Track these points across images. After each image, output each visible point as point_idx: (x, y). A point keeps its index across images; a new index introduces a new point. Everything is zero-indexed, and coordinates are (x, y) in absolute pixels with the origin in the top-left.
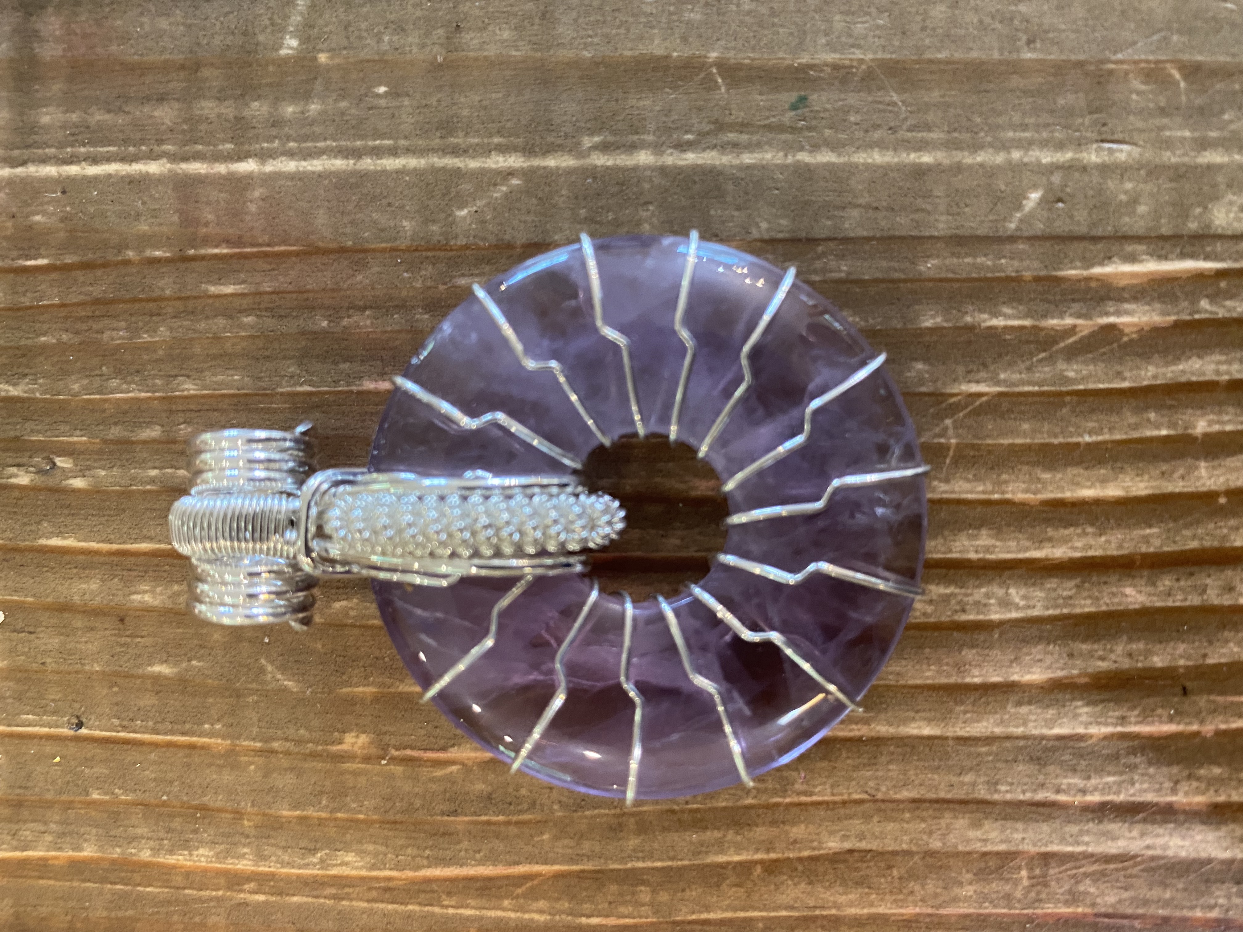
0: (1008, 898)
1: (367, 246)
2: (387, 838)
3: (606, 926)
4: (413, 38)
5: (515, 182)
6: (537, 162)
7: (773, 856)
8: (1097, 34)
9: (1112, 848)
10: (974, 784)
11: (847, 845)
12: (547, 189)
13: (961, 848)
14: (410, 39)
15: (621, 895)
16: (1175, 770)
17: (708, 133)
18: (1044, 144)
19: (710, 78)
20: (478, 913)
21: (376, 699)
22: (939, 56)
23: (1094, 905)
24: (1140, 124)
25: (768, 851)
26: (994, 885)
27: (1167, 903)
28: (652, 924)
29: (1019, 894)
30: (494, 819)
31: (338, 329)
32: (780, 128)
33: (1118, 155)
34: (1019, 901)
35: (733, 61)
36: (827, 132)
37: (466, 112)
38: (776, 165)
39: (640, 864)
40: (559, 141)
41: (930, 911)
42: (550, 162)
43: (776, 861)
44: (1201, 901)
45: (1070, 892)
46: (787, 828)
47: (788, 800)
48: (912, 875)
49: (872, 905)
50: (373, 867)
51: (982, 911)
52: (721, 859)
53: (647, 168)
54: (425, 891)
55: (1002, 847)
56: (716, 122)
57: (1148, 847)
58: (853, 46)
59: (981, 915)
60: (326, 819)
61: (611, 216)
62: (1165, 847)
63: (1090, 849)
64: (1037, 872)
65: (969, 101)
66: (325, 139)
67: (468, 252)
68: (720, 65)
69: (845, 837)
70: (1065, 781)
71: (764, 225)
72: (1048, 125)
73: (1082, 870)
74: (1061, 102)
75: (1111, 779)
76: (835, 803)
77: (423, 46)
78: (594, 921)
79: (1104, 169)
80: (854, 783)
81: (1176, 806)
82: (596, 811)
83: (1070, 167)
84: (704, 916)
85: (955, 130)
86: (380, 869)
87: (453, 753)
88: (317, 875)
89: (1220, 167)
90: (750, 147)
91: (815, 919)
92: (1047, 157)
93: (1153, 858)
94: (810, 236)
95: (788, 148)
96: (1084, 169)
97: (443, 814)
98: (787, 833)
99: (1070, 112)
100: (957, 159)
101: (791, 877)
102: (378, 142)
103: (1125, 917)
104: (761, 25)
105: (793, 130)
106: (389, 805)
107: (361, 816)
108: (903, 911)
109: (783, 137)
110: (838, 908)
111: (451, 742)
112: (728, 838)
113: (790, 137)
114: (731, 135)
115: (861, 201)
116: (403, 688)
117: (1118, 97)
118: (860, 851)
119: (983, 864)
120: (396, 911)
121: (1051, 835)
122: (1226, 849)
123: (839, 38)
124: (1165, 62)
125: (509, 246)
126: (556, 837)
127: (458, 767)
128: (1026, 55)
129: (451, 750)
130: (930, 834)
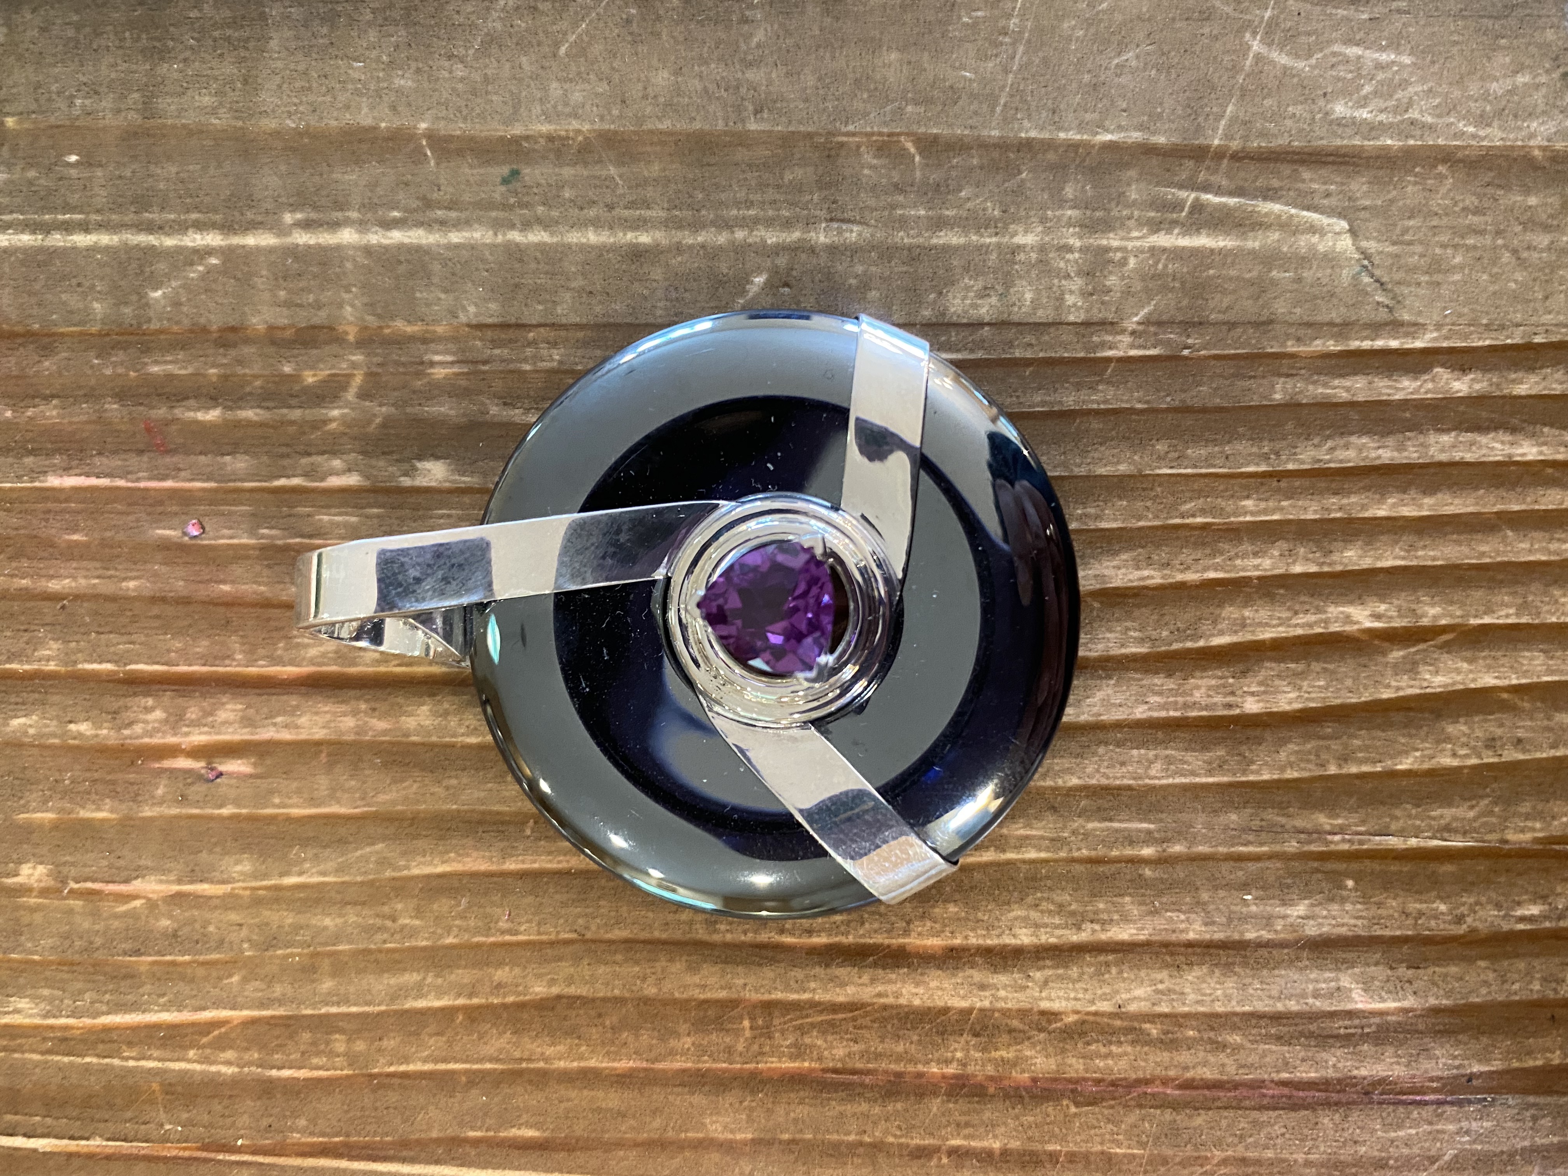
0: (729, 1050)
1: (55, 329)
2: (62, 980)
3: (298, 1079)
4: (107, 103)
5: (214, 261)
6: (236, 240)
7: (475, 1001)
8: (829, 105)
9: (841, 996)
11: (555, 990)
12: (246, 269)
13: (677, 995)
14: (104, 104)
15: (314, 1043)
17: (415, 210)
18: (769, 223)
19: (419, 150)
20: (160, 1065)
21: (56, 826)
22: (660, 126)
23: (820, 1059)
24: (872, 202)
25: (470, 996)
26: (714, 1036)
27: (899, 1059)
28: (348, 1077)
29: (740, 1047)
30: (180, 959)
31: (22, 420)
32: (490, 205)
33: (848, 235)
34: (741, 1055)
35: (443, 132)
36: (540, 209)
37: (162, 186)
38: (485, 245)
39: (334, 1010)
40: (260, 218)
41: (645, 1065)
42: (250, 240)
43: (478, 1007)
44: (936, 1055)
45: (795, 1045)
46: (492, 970)
47: (492, 939)
48: (623, 1025)
49: (581, 1058)
50: (48, 1015)
51: (700, 1066)
52: (421, 1004)
53: (351, 246)
54: (103, 1042)
55: (723, 994)
56: (424, 198)
57: (879, 995)
58: (569, 115)
59: (699, 1070)
61: (311, 298)
62: (897, 995)
63: (817, 997)
64: (760, 1022)
65: (691, 176)
66: (11, 212)
67: (162, 337)
68: (430, 136)
69: (552, 982)
71: (472, 309)
72: (775, 202)
73: (809, 1020)
74: (788, 176)
75: (837, 919)
76: (542, 943)
77: (119, 111)
78: (286, 1073)
79: (832, 249)
80: (561, 921)
81: (908, 948)
82: (289, 951)
83: (797, 249)
84: (403, 1068)
85: (675, 207)
86: (55, 1017)
87: (137, 885)
89: (957, 248)
90: (457, 225)
91: (520, 1073)
92: (772, 238)
93: (885, 1007)
94: (520, 321)
95: (497, 225)
96: (813, 250)
97: (125, 953)
98: (491, 976)
99: (798, 188)
100: (676, 239)
101: (494, 1025)
102: (68, 216)
103: (854, 1072)
104: (474, 93)
105: (505, 207)
106: (67, 943)
107: (36, 957)
108: (616, 1065)
109: (494, 214)
110: (546, 1060)
111: (134, 874)
112: (429, 980)
113: (501, 214)
114: (439, 212)
115: (574, 284)
116: (84, 814)
117: (848, 172)
118: (569, 997)
119: (702, 1014)
120: (71, 1064)
121: (774, 981)
122: (963, 998)
123: (555, 107)
124: (899, 134)
125: (205, 330)
126: (245, 980)
127: (143, 901)
128: (753, 126)
129: (134, 882)
130: (644, 979)
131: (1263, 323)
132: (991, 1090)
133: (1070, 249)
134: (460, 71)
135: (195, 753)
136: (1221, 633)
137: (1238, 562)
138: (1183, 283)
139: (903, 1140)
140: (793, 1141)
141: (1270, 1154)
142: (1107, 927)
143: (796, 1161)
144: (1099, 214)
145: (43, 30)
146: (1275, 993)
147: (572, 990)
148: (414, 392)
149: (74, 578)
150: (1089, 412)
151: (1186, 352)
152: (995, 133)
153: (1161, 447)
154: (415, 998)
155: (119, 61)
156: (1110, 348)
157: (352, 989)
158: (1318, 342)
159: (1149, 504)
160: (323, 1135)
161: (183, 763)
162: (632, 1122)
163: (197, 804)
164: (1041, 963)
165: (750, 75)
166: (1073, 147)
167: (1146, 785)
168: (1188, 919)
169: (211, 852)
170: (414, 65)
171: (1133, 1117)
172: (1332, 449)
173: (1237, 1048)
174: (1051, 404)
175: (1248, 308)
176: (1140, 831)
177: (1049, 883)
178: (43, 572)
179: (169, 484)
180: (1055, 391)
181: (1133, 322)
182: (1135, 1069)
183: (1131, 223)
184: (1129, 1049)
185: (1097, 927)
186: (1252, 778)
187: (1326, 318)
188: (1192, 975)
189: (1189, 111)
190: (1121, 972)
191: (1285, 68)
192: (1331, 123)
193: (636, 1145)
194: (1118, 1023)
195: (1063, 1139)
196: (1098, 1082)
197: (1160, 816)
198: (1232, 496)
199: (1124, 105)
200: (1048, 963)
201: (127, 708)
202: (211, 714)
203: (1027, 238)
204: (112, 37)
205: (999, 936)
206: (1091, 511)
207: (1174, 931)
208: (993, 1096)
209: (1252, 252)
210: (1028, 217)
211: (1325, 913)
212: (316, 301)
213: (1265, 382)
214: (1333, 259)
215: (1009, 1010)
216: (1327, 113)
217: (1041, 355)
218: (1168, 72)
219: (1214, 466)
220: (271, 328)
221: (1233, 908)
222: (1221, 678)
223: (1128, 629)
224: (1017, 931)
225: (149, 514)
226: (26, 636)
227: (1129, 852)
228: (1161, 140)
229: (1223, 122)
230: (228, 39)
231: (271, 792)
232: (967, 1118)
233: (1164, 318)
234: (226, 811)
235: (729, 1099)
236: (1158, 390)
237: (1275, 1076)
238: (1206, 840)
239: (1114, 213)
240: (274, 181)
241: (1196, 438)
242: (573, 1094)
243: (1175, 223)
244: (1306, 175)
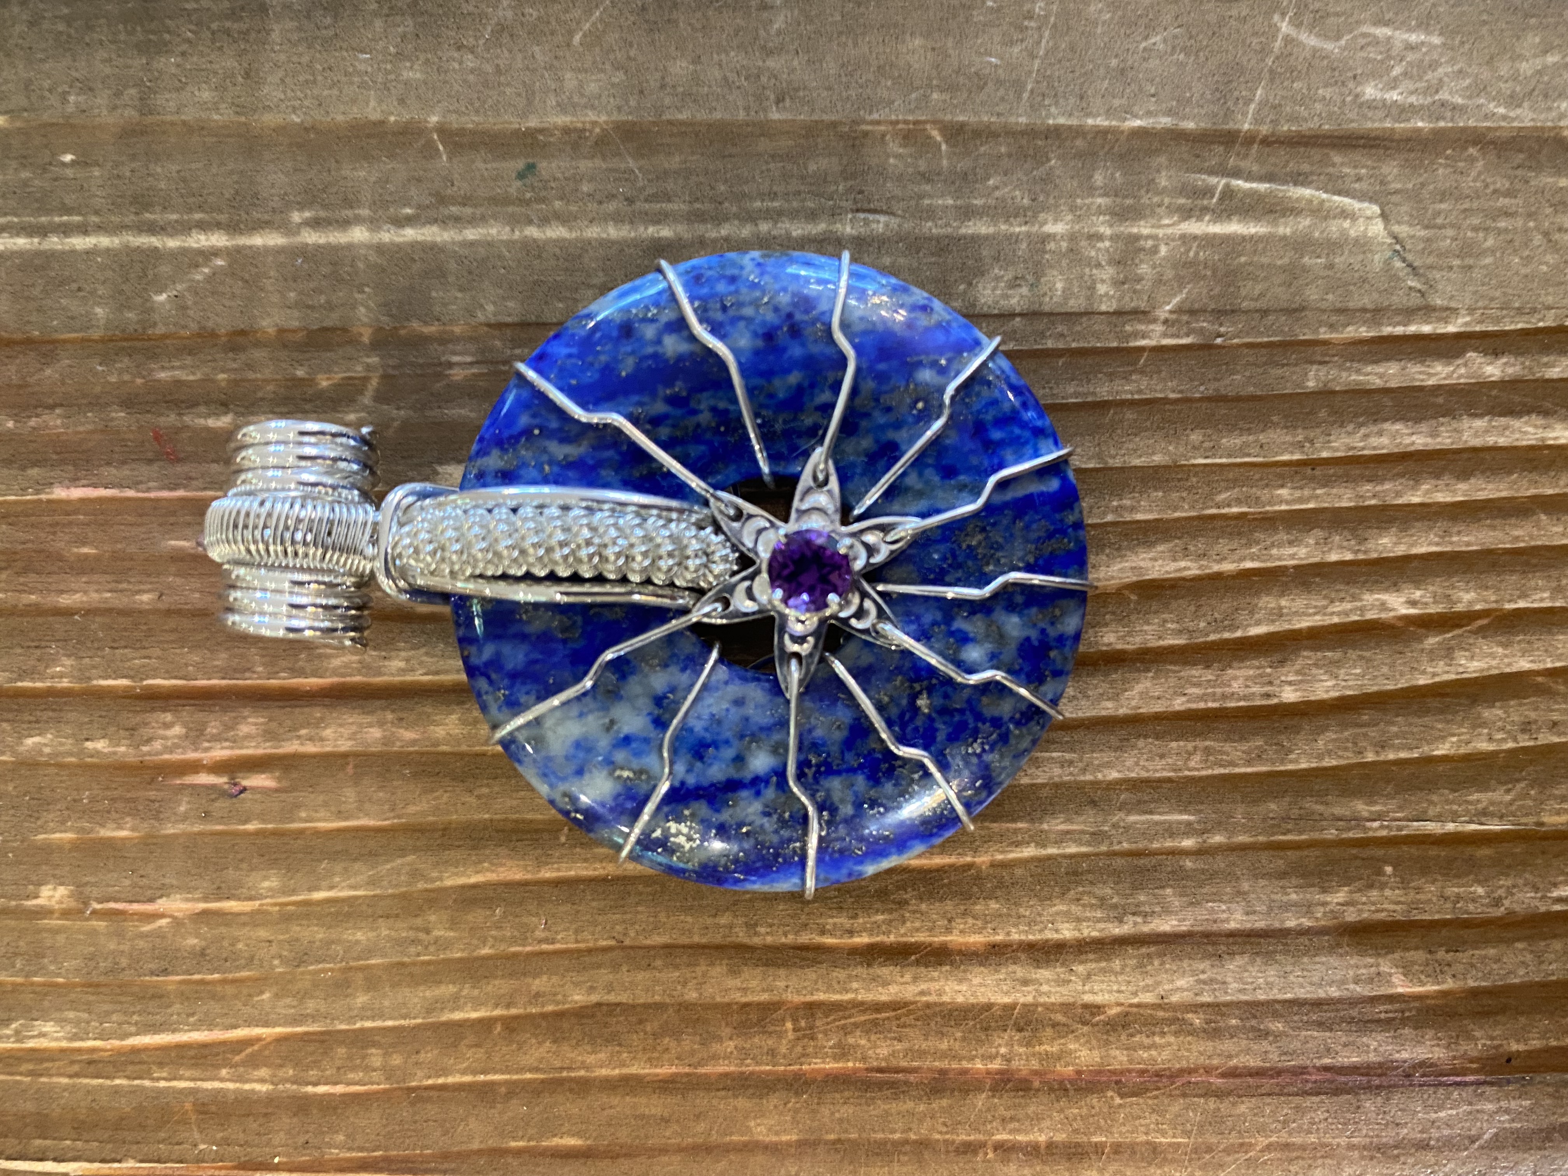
0: (772, 1053)
1: (56, 336)
2: (89, 1003)
3: (334, 1095)
4: (102, 100)
5: (220, 262)
6: (243, 240)
7: (514, 1011)
8: (853, 93)
9: (884, 995)
10: (731, 927)
11: (594, 998)
12: (254, 270)
13: (718, 999)
14: (99, 101)
15: (350, 1058)
16: (949, 905)
17: (428, 207)
18: (794, 215)
19: (430, 145)
20: (191, 1084)
21: (75, 846)
22: (680, 117)
23: (864, 1059)
24: (898, 192)
25: (508, 1006)
26: (756, 1040)
27: (944, 1055)
28: (385, 1091)
29: (783, 1050)
30: (209, 977)
31: (25, 430)
32: (506, 201)
33: (874, 226)
34: (784, 1057)
35: (455, 126)
36: (558, 204)
37: (162, 185)
38: (502, 241)
39: (368, 1024)
40: (266, 217)
41: (687, 1070)
42: (258, 240)
43: (516, 1018)
44: (981, 1051)
45: (839, 1045)
46: (529, 980)
47: (528, 949)
48: (665, 1030)
49: (623, 1065)
50: (75, 1037)
51: (744, 1069)
52: (458, 1016)
53: (362, 245)
54: (132, 1063)
55: (764, 997)
56: (437, 194)
57: (922, 993)
58: (585, 107)
59: (743, 1073)
60: (22, 985)
61: (323, 299)
62: (940, 993)
63: (860, 997)
64: (803, 1024)
65: (712, 168)
66: (5, 214)
67: (168, 342)
68: (441, 130)
69: (592, 989)
70: (830, 921)
71: (490, 308)
72: (799, 193)
73: (852, 1020)
74: (812, 167)
75: (880, 917)
76: (579, 951)
77: (115, 108)
78: (322, 1089)
79: (860, 241)
80: (600, 928)
81: (950, 945)
82: (320, 966)
83: (823, 240)
84: (441, 1081)
85: (697, 199)
86: (82, 1040)
87: (162, 905)
88: (12, 1049)
89: (987, 238)
90: (473, 221)
91: (561, 1082)
92: (798, 230)
93: (928, 1005)
94: (540, 320)
95: (514, 221)
96: (839, 241)
97: (152, 973)
98: (529, 985)
99: (823, 179)
100: (698, 233)
101: (533, 1034)
102: (65, 218)
103: (897, 1071)
104: (486, 84)
105: (522, 202)
106: (92, 964)
107: (61, 980)
108: (658, 1071)
109: (510, 209)
110: (588, 1068)
111: (159, 893)
112: (465, 992)
113: (517, 209)
114: (453, 209)
115: (595, 281)
116: (106, 833)
117: (874, 161)
118: (608, 1005)
119: (744, 1017)
120: (101, 1086)
121: (816, 982)
122: (1006, 993)
123: (570, 98)
124: (925, 122)
125: (213, 335)
126: (277, 996)
127: (168, 920)
128: (775, 115)
129: (160, 901)
130: (685, 984)
131: (1295, 310)
132: (1036, 1084)
133: (1100, 237)
134: (470, 61)
135: (218, 768)
136: (1258, 623)
137: (1274, 551)
138: (1215, 271)
139: (947, 1137)
140: (839, 1141)
141: (1312, 1139)
142: (1149, 919)
143: (841, 1161)
144: (1129, 202)
145: (32, 24)
146: (1315, 979)
147: (612, 998)
148: (432, 394)
149: (85, 592)
150: (1123, 403)
151: (1219, 341)
152: (1023, 120)
153: (1195, 437)
154: (453, 1010)
155: (114, 56)
156: (1143, 337)
157: (386, 1003)
158: (1350, 328)
159: (1184, 494)
160: (361, 1149)
161: (204, 779)
162: (676, 1127)
163: (221, 820)
164: (1083, 957)
165: (771, 63)
166: (1102, 133)
167: (1186, 777)
168: (1229, 909)
169: (237, 868)
170: (422, 57)
171: (1176, 1107)
172: (1366, 436)
173: (1278, 1036)
174: (1086, 395)
175: (1279, 294)
176: (1180, 823)
177: (1090, 877)
178: (54, 587)
179: (180, 493)
180: (1089, 381)
181: (1165, 311)
182: (1179, 1059)
183: (1161, 211)
184: (1172, 1039)
185: (1139, 920)
186: (1290, 767)
187: (1360, 305)
188: (1233, 965)
189: (1218, 95)
190: (1163, 963)
191: (1315, 51)
192: (1361, 106)
193: (680, 1150)
194: (1161, 1014)
195: (1109, 1131)
196: (1142, 1072)
197: (1200, 807)
198: (1267, 485)
199: (1153, 91)
200: (1091, 956)
201: (146, 724)
202: (232, 728)
203: (1057, 228)
204: (105, 29)
205: (1041, 931)
206: (1127, 502)
207: (1215, 922)
208: (1038, 1090)
209: (1284, 238)
210: (1057, 206)
211: (1364, 899)
212: (328, 302)
213: (1297, 369)
214: (1365, 244)
215: (1053, 1004)
216: (1357, 96)
217: (1074, 345)
218: (1197, 56)
219: (1249, 455)
220: (281, 331)
221: (1273, 896)
222: (1258, 668)
223: (1165, 621)
224: (1060, 926)
225: (160, 525)
226: (38, 652)
227: (1169, 844)
228: (1190, 125)
229: (1252, 106)
230: (228, 32)
231: (298, 806)
232: (1012, 1112)
233: (1196, 306)
234: (251, 827)
235: (773, 1101)
236: (1192, 380)
237: (1318, 1063)
238: (1246, 830)
239: (1145, 200)
240: (281, 178)
241: (1232, 428)
242: (615, 1101)
243: (1205, 210)
244: (1337, 159)
